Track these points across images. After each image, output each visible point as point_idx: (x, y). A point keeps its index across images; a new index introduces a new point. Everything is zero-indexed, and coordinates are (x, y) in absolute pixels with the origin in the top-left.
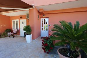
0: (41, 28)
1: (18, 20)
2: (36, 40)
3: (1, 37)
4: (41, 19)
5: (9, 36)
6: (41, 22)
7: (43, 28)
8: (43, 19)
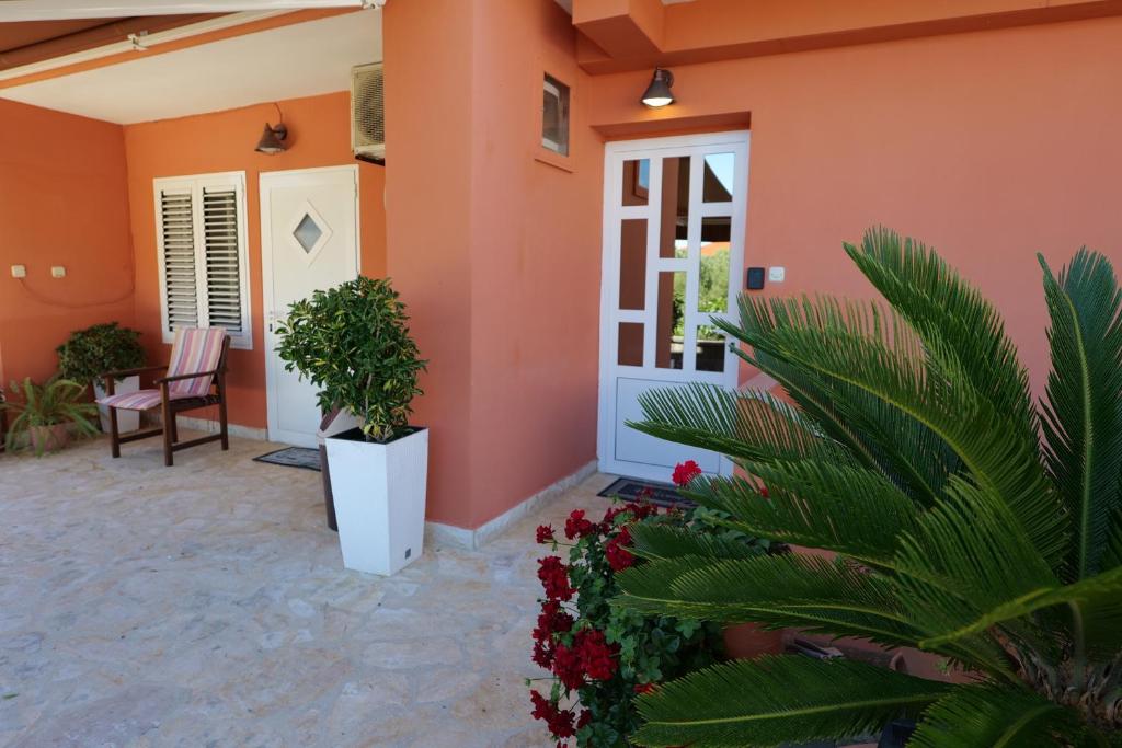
0: (611, 315)
1: (233, 181)
2: (506, 532)
3: (18, 451)
4: (616, 155)
5: (117, 442)
6: (615, 213)
7: (648, 317)
8: (654, 153)
